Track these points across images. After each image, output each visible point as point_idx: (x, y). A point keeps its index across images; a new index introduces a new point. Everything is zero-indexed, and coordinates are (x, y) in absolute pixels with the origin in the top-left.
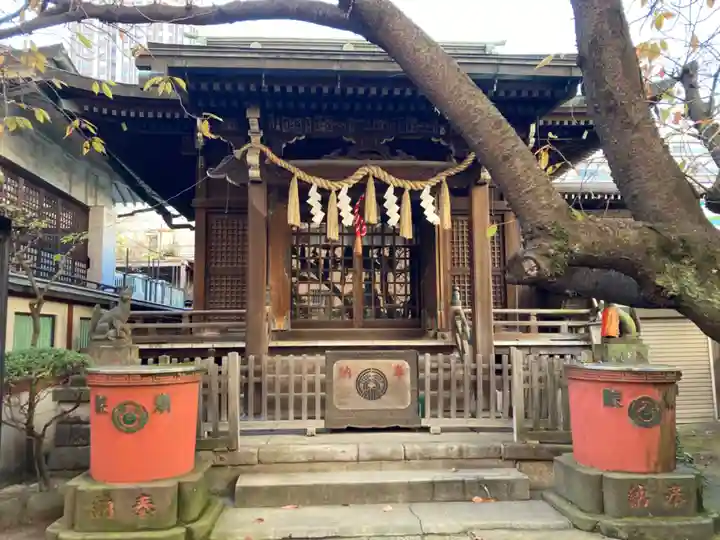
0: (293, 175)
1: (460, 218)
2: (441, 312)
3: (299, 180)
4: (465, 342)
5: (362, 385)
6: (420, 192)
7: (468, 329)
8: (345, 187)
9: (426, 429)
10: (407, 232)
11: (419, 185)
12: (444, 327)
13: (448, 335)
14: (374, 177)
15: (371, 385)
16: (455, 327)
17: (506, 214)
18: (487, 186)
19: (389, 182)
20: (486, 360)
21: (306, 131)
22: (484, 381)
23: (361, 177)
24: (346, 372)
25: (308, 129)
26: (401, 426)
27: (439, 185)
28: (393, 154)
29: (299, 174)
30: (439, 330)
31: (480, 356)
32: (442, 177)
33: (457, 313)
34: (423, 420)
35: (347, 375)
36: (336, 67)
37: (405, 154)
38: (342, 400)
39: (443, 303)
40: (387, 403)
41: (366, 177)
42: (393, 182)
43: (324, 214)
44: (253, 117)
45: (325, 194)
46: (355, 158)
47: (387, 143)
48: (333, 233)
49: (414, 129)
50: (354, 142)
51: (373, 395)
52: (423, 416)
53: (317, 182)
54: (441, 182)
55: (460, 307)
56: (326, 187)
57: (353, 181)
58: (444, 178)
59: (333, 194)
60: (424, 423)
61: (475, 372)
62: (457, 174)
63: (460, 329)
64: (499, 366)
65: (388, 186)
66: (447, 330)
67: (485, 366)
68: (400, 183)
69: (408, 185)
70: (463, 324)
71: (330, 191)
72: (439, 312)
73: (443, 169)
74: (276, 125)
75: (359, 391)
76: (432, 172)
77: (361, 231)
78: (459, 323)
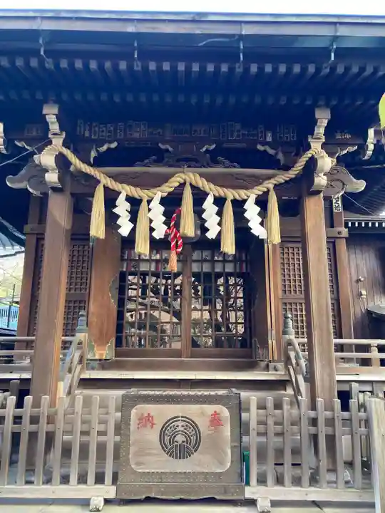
0: (99, 182)
1: (290, 245)
2: (272, 342)
3: (106, 188)
4: (300, 378)
5: (167, 439)
6: (244, 201)
7: (303, 363)
8: (158, 194)
9: (252, 503)
10: (229, 247)
11: (242, 194)
12: (276, 358)
13: (280, 365)
14: (191, 184)
15: (180, 438)
16: (288, 359)
17: (337, 241)
18: (322, 195)
19: (208, 190)
20: (329, 407)
21: (118, 137)
22: (327, 436)
23: (177, 184)
24: (147, 421)
25: (120, 135)
26: (217, 497)
27: (266, 193)
28: (214, 162)
29: (105, 181)
30: (270, 361)
31: (320, 400)
32: (270, 185)
33: (290, 343)
34: (247, 489)
35: (149, 425)
36: (130, 29)
37: (227, 162)
38: (141, 459)
39: (274, 332)
40: (199, 463)
41: (182, 185)
42: (213, 190)
43: (132, 225)
44: (51, 113)
45: (135, 203)
46: (171, 166)
47: (207, 151)
48: (142, 247)
49: (238, 136)
50: (170, 149)
51: (182, 452)
52: (248, 483)
53: (125, 190)
54: (268, 191)
55: (292, 337)
56: (136, 196)
57: (167, 188)
58: (271, 186)
59: (144, 204)
60: (249, 493)
61: (314, 422)
62: (286, 182)
63: (294, 361)
64: (346, 414)
65: (207, 194)
66: (279, 361)
67: (328, 413)
68: (221, 192)
69: (230, 194)
70: (297, 357)
71: (141, 201)
72: (270, 342)
73: (269, 178)
74: (85, 130)
75: (164, 446)
76: (258, 180)
77: (177, 247)
78: (292, 355)
